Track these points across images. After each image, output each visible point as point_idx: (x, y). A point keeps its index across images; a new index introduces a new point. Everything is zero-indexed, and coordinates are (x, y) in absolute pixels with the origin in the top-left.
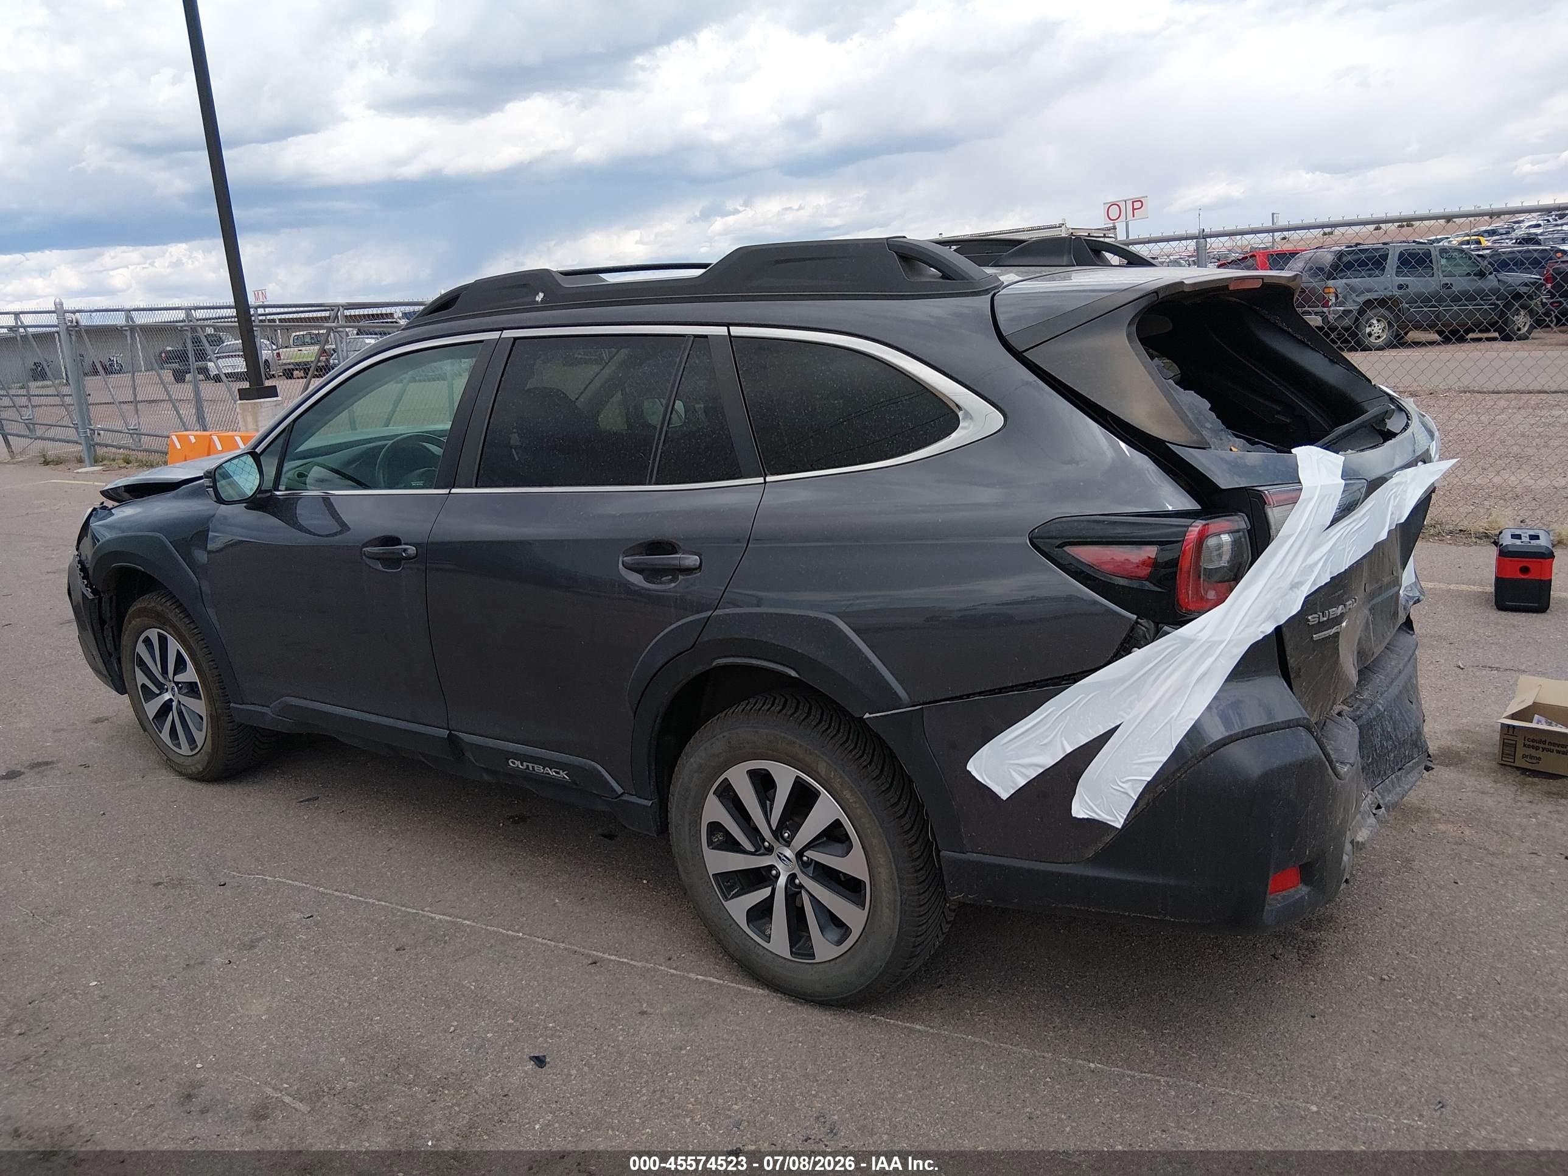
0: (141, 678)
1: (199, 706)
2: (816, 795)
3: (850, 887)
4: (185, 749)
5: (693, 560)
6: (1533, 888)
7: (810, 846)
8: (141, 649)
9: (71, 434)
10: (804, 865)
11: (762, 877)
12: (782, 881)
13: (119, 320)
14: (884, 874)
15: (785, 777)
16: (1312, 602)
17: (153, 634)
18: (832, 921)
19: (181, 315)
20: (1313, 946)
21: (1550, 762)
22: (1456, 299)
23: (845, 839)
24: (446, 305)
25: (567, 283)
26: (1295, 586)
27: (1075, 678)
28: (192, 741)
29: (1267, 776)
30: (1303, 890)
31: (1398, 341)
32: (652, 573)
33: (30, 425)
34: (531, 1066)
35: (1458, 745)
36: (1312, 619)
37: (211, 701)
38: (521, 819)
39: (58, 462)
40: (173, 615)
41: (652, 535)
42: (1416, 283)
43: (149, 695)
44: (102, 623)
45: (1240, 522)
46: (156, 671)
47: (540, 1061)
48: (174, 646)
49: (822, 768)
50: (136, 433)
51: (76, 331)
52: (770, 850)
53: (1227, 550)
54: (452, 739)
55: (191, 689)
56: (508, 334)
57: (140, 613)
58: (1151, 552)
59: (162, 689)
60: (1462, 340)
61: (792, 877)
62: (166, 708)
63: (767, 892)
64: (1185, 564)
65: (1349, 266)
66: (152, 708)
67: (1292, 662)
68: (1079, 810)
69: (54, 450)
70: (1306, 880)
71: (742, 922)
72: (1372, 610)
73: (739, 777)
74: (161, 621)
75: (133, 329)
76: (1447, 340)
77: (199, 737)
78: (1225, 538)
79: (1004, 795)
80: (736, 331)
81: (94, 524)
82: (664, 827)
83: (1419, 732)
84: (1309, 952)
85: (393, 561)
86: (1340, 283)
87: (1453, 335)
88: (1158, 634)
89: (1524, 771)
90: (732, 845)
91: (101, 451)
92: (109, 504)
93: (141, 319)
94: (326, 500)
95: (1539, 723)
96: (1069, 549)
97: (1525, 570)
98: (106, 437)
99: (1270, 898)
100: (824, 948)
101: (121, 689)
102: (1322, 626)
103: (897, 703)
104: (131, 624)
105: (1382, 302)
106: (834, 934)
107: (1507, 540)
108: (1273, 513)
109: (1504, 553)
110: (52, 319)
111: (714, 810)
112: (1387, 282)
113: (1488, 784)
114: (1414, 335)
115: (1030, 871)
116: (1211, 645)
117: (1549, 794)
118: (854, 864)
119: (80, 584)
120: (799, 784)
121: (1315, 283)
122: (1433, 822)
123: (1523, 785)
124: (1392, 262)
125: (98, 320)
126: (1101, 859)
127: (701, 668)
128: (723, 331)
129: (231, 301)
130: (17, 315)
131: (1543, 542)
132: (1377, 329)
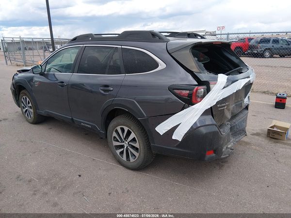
0: (23, 105)
1: (32, 110)
2: (131, 133)
3: (136, 149)
4: (30, 118)
5: (112, 89)
6: (266, 159)
7: (130, 141)
8: (22, 99)
9: (22, 61)
10: (129, 145)
11: (122, 146)
12: (125, 147)
13: (31, 40)
14: (141, 147)
15: (126, 129)
16: (218, 103)
17: (24, 97)
18: (133, 155)
19: (41, 40)
20: (222, 166)
21: (276, 136)
22: (284, 49)
23: (136, 141)
24: (75, 39)
25: (95, 36)
26: (215, 100)
27: (174, 114)
28: (31, 117)
29: (206, 134)
30: (214, 155)
31: (271, 57)
32: (105, 91)
33: (15, 59)
34: (78, 176)
35: (260, 132)
36: (218, 106)
37: (34, 110)
38: (86, 134)
39: (20, 66)
40: (28, 94)
41: (105, 84)
42: (276, 46)
43: (24, 108)
44: (16, 94)
45: (205, 87)
46: (25, 104)
47: (80, 176)
48: (28, 99)
49: (132, 128)
50: (33, 61)
51: (23, 41)
52: (124, 142)
53: (203, 92)
54: (72, 119)
55: (31, 107)
56: (84, 45)
57: (22, 93)
58: (188, 92)
59: (26, 107)
60: (284, 57)
61: (127, 147)
62: (27, 110)
63: (123, 149)
64: (194, 94)
65: (263, 41)
66: (24, 110)
67: (214, 113)
68: (173, 138)
69: (19, 63)
70: (215, 153)
71: (119, 154)
72: (236, 105)
73: (119, 128)
74: (25, 95)
75: (33, 42)
76: (281, 57)
77: (32, 116)
78: (202, 90)
79: (161, 134)
80: (123, 47)
81: (15, 77)
82: (106, 137)
83: (244, 128)
84: (221, 167)
85: (62, 86)
86: (261, 45)
87: (282, 56)
88: (189, 107)
89: (271, 138)
90: (117, 141)
91: (27, 64)
92: (18, 73)
93: (35, 40)
94: (54, 74)
95: (275, 129)
96: (175, 91)
97: (281, 101)
98: (28, 62)
99: (207, 156)
100: (132, 160)
101: (19, 107)
102: (220, 107)
103: (144, 116)
104: (21, 95)
105: (269, 49)
106: (134, 157)
107: (278, 95)
108: (211, 86)
109: (277, 97)
110: (19, 39)
111: (115, 134)
112: (270, 45)
113: (264, 140)
114: (274, 56)
115: (166, 148)
116: (198, 109)
117: (274, 142)
118: (137, 145)
119: (12, 87)
120: (128, 130)
121: (256, 44)
122: (251, 145)
123: (270, 140)
124: (271, 41)
125: (27, 40)
126: (177, 147)
127: (112, 109)
128: (120, 47)
129: (50, 37)
130: (13, 38)
131: (285, 96)
132: (267, 54)
